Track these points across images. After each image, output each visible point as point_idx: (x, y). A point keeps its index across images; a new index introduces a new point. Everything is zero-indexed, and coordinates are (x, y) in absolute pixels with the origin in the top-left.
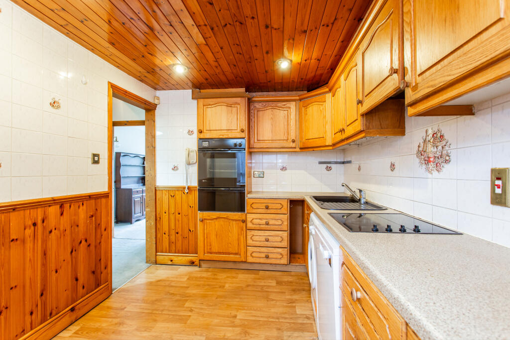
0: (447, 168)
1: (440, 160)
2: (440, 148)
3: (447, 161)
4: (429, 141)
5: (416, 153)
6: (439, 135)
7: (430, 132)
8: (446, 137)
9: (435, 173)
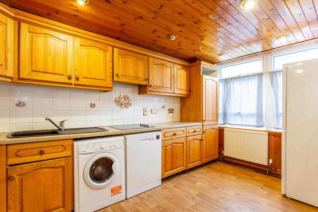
0: (130, 108)
1: (127, 105)
2: (127, 101)
3: (131, 105)
4: (122, 98)
5: (114, 101)
6: (127, 97)
7: (122, 95)
8: (130, 98)
9: (125, 109)
